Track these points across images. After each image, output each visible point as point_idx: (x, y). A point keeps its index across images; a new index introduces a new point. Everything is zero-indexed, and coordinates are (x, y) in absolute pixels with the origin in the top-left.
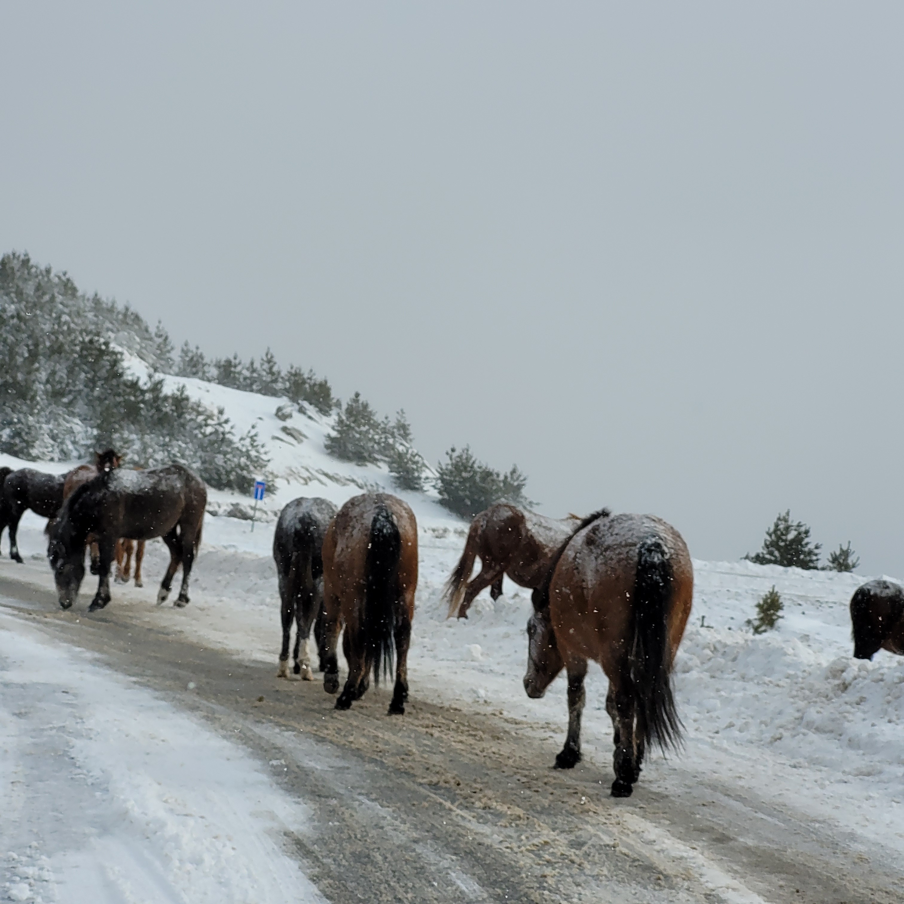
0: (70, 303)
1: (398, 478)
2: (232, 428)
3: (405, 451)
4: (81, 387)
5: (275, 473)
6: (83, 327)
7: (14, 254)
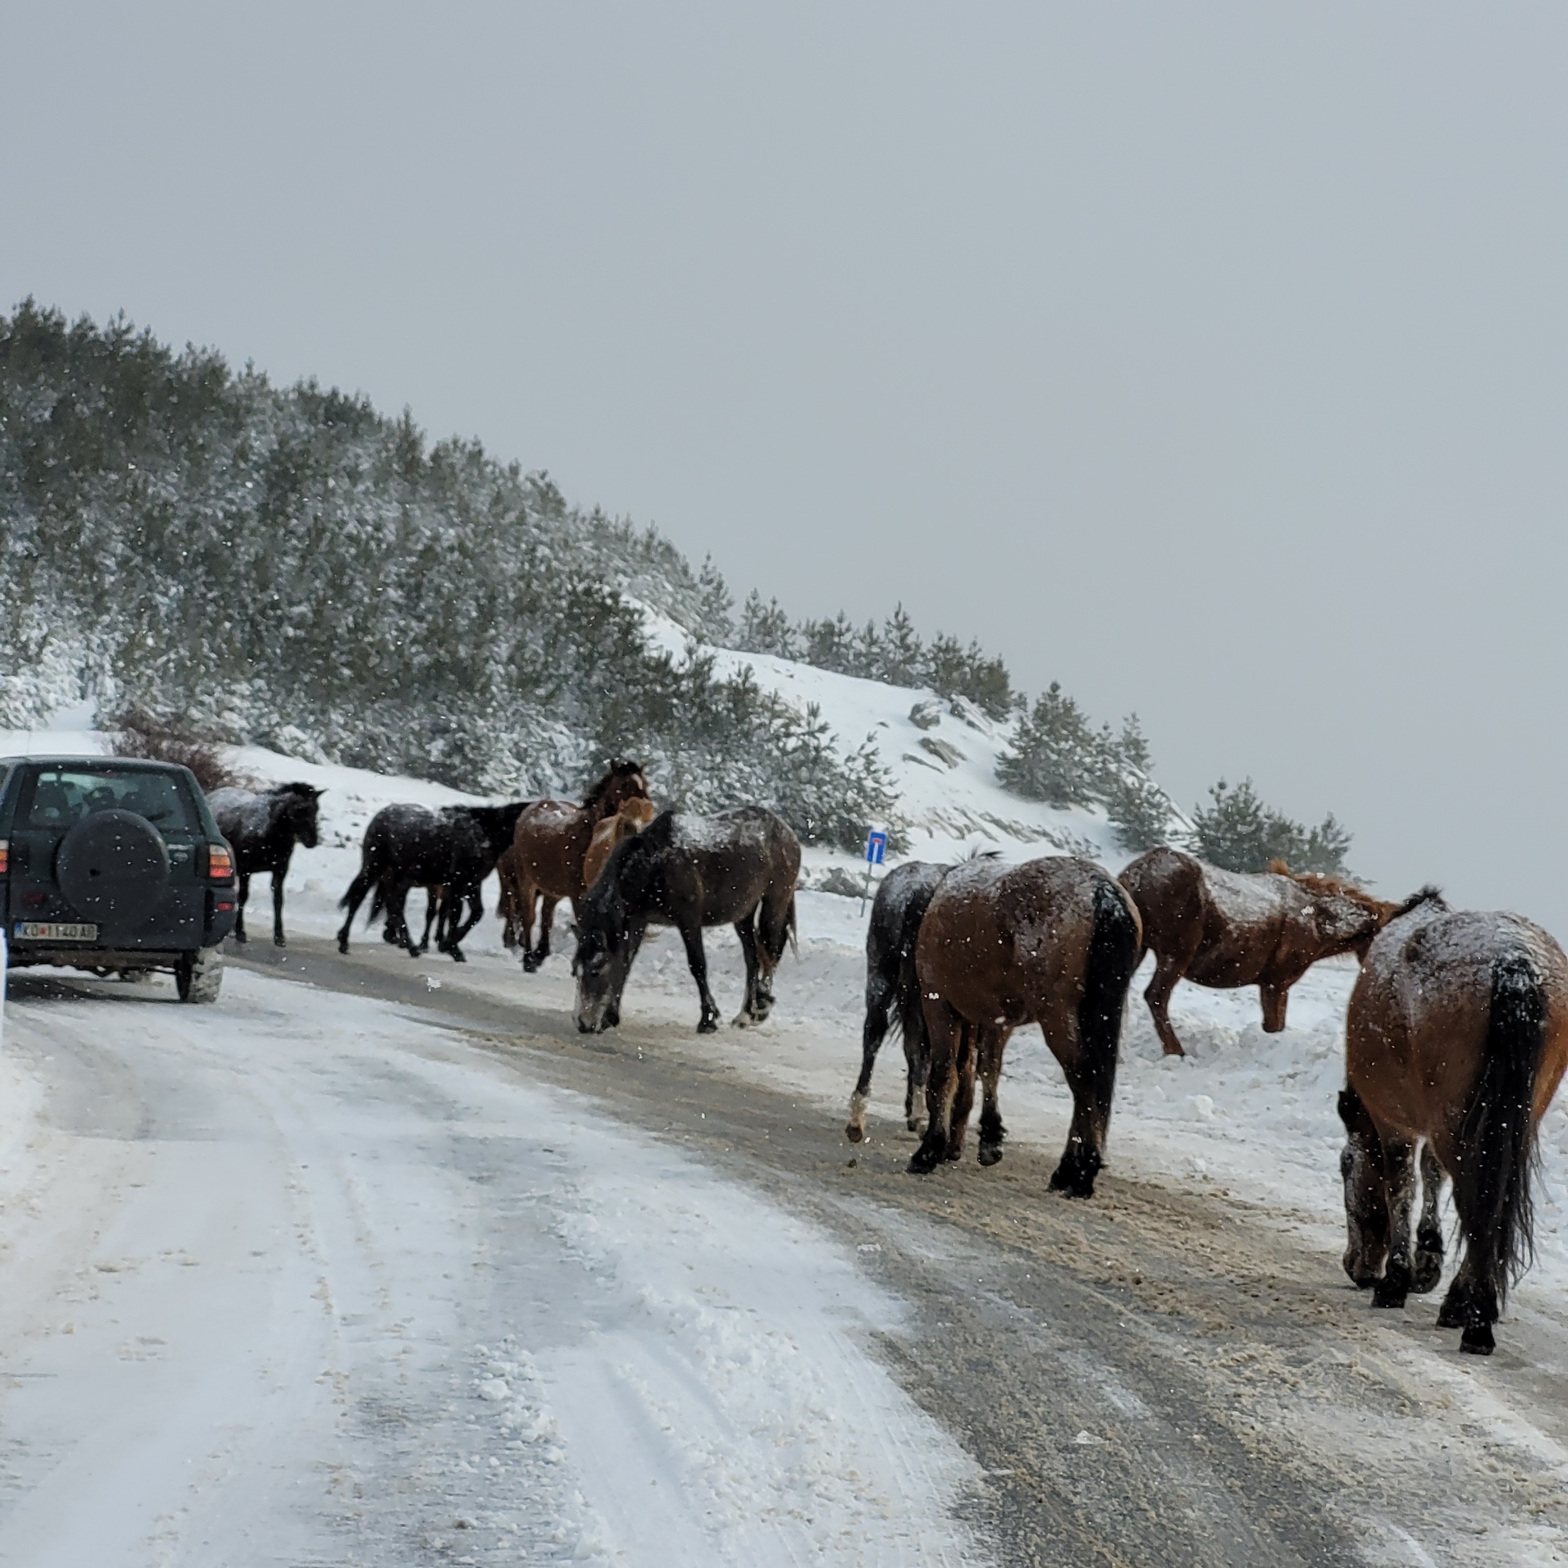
0: (552, 525)
1: (1124, 831)
2: (832, 739)
3: (1137, 785)
4: (570, 670)
5: (908, 817)
6: (574, 567)
7: (455, 443)
